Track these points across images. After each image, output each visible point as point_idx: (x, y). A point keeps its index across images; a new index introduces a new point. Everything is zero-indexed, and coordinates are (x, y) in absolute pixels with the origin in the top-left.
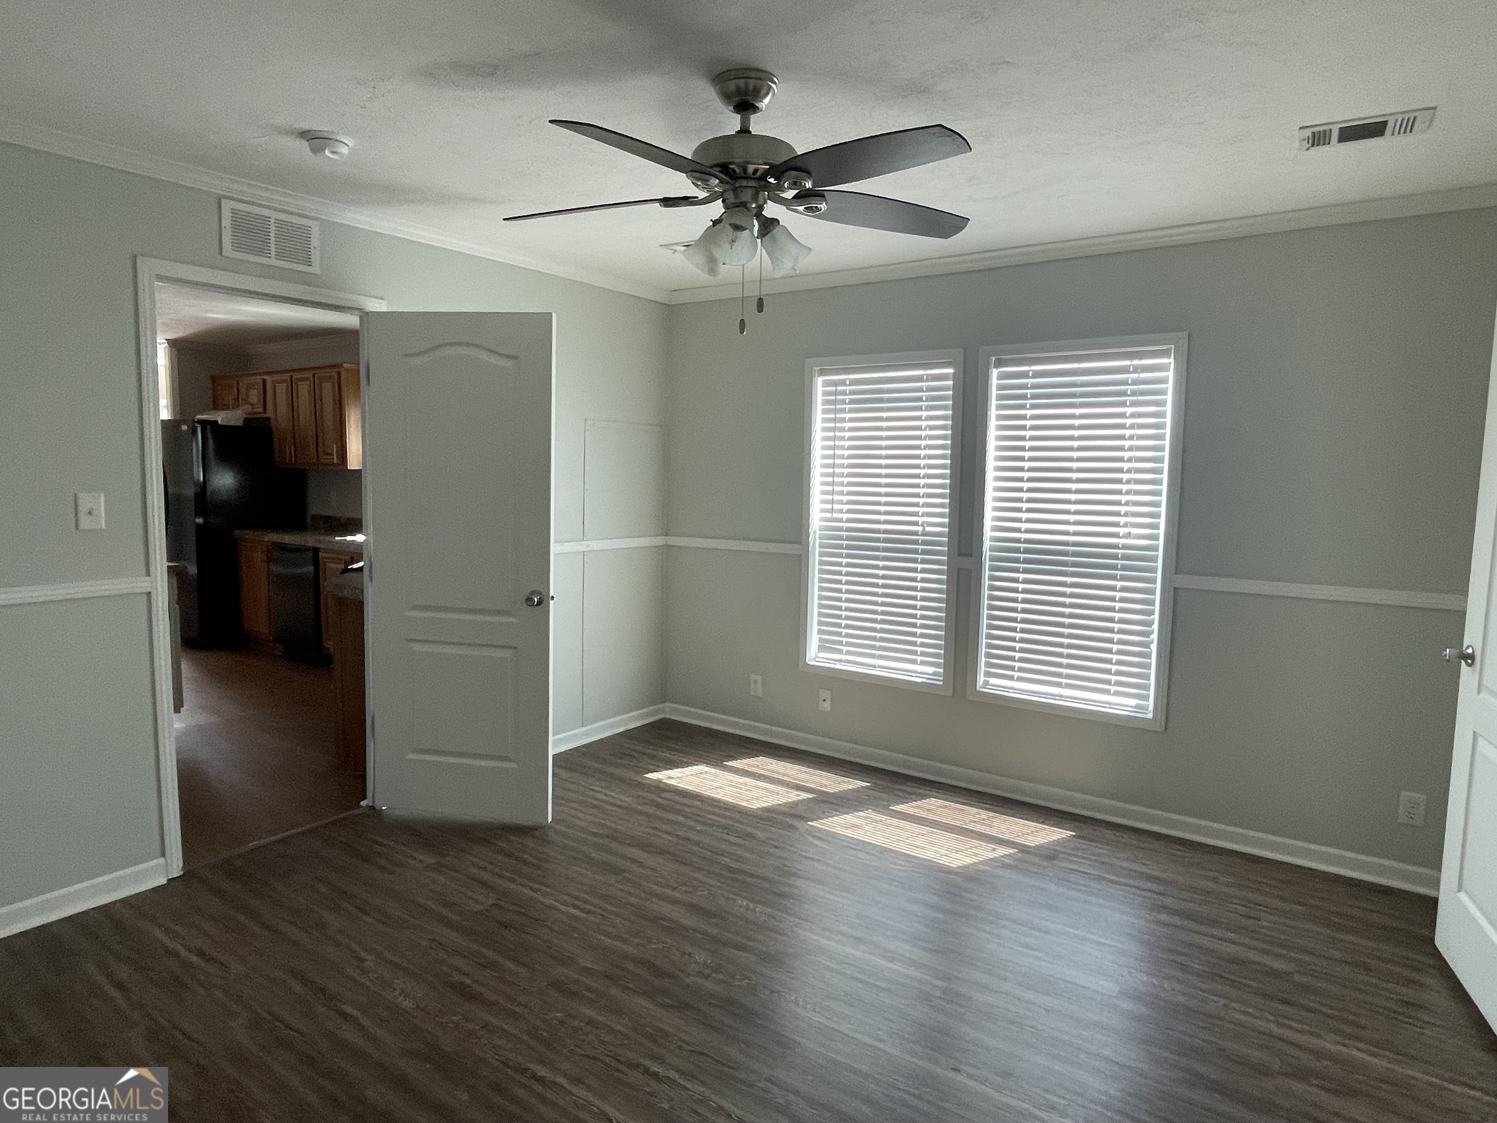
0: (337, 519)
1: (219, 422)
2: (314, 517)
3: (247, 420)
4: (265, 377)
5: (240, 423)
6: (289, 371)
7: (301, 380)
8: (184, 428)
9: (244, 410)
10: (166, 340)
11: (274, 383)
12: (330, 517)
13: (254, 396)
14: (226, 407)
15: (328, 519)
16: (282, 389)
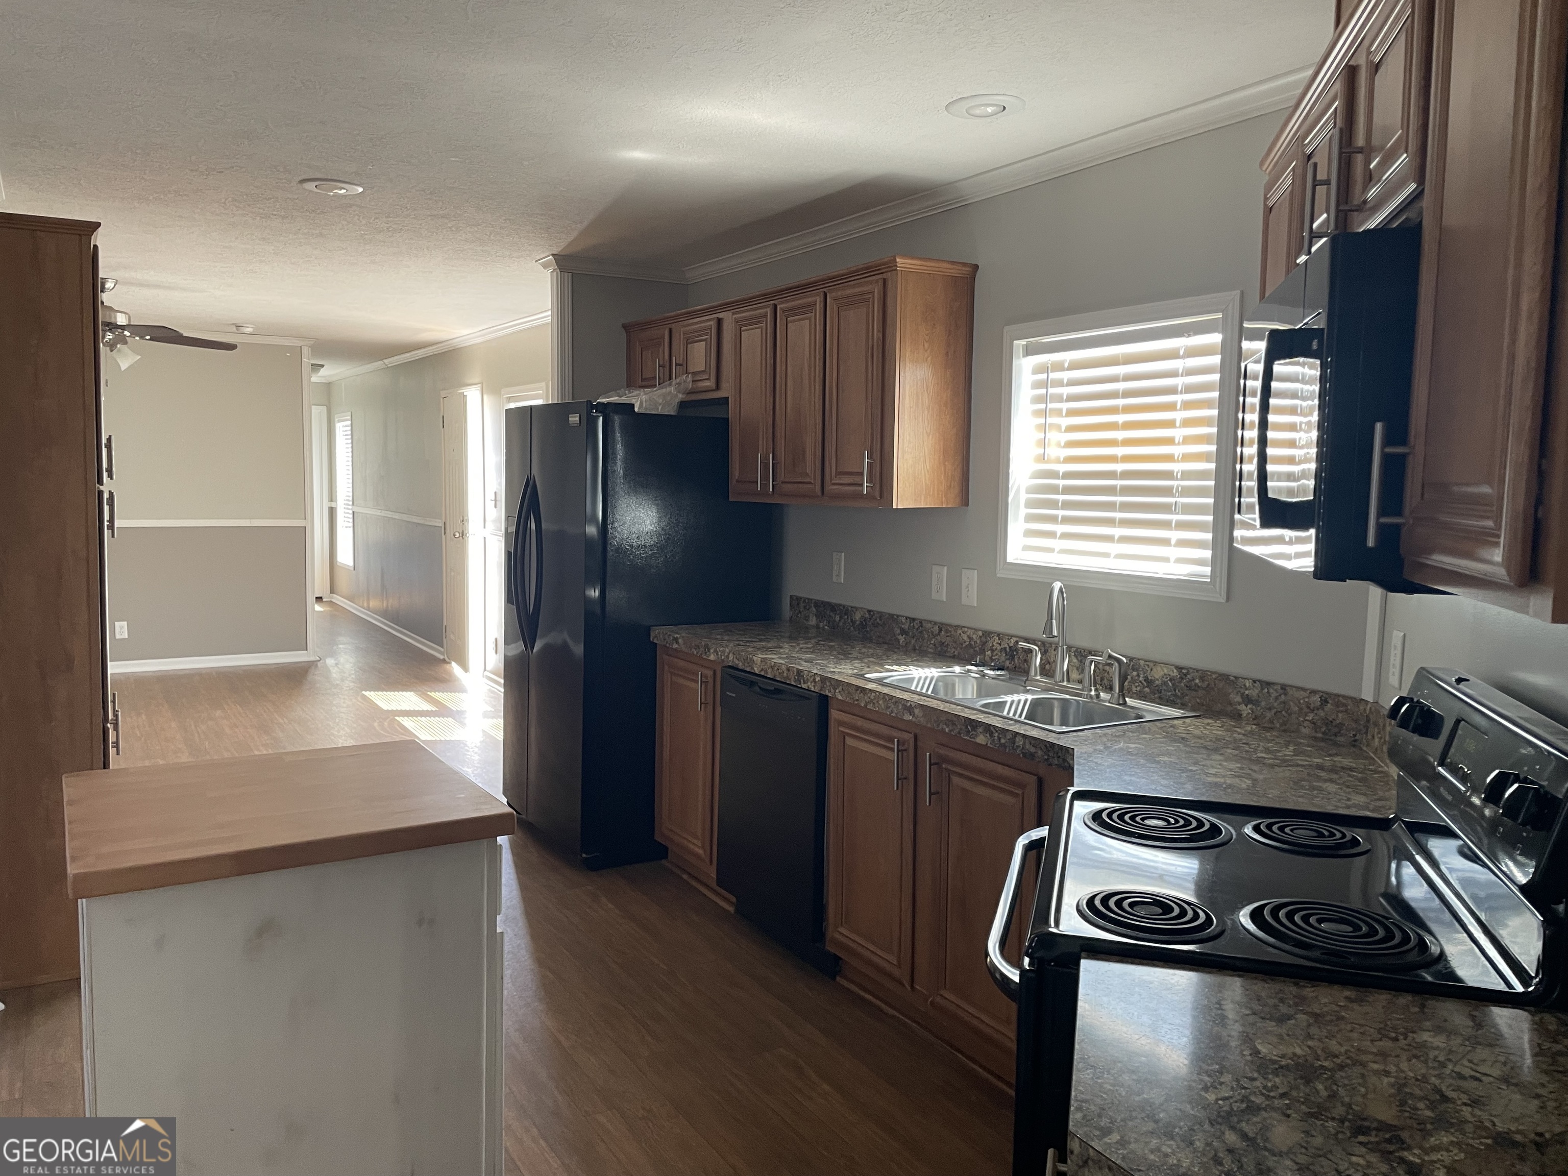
0: (846, 611)
1: (636, 410)
2: (796, 601)
3: (682, 405)
4: (721, 315)
5: (671, 410)
6: (766, 296)
7: (793, 311)
8: (574, 419)
9: (679, 384)
10: (553, 255)
11: (740, 326)
12: (833, 607)
13: (699, 356)
14: (647, 383)
15: (825, 609)
16: (753, 338)
